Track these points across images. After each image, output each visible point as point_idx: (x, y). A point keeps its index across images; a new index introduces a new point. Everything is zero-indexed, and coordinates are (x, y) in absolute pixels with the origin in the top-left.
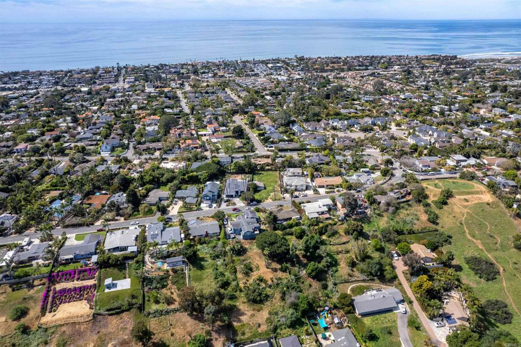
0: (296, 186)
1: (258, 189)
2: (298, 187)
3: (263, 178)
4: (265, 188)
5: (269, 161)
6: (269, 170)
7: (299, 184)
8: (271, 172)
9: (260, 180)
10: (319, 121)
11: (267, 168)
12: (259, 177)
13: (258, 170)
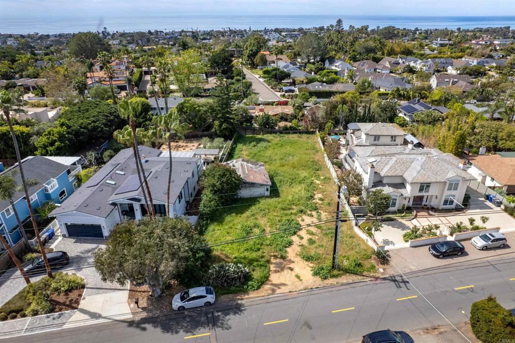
0: (424, 187)
1: (244, 193)
2: (433, 191)
3: (268, 153)
4: (274, 192)
5: (289, 110)
6: (286, 131)
7: (439, 179)
8: (294, 137)
9: (254, 160)
10: (377, 60)
11: (282, 124)
12: (255, 150)
13: (254, 131)
